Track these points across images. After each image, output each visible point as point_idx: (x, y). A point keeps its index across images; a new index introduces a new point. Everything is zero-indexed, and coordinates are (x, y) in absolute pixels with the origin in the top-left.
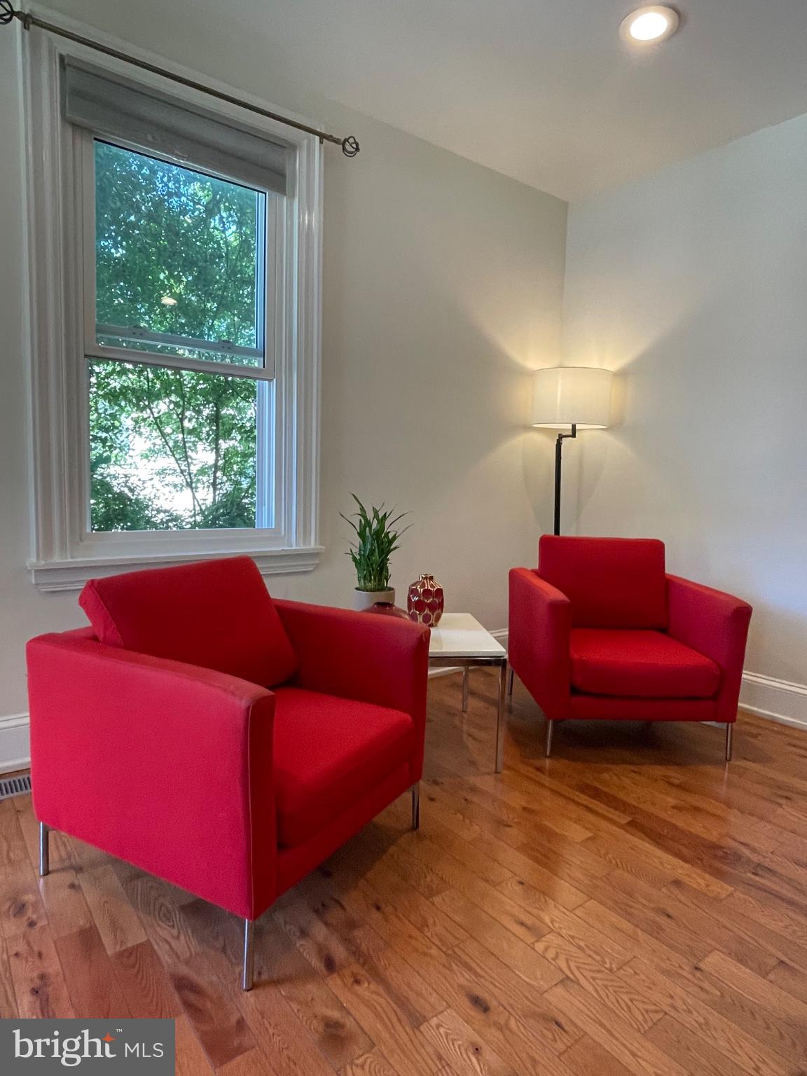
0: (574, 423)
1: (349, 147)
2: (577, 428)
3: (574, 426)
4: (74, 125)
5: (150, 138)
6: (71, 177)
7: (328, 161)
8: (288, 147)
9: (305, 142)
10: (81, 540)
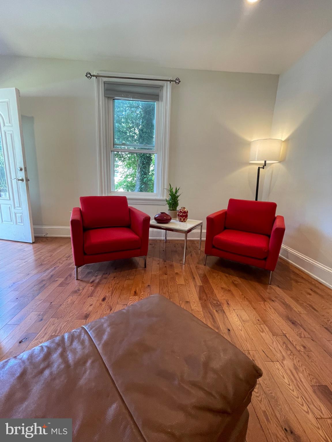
0: (265, 160)
1: (177, 81)
2: (267, 163)
3: (265, 162)
4: (108, 98)
5: (123, 95)
6: (107, 110)
7: (173, 89)
8: (161, 87)
9: (165, 84)
10: (110, 192)
